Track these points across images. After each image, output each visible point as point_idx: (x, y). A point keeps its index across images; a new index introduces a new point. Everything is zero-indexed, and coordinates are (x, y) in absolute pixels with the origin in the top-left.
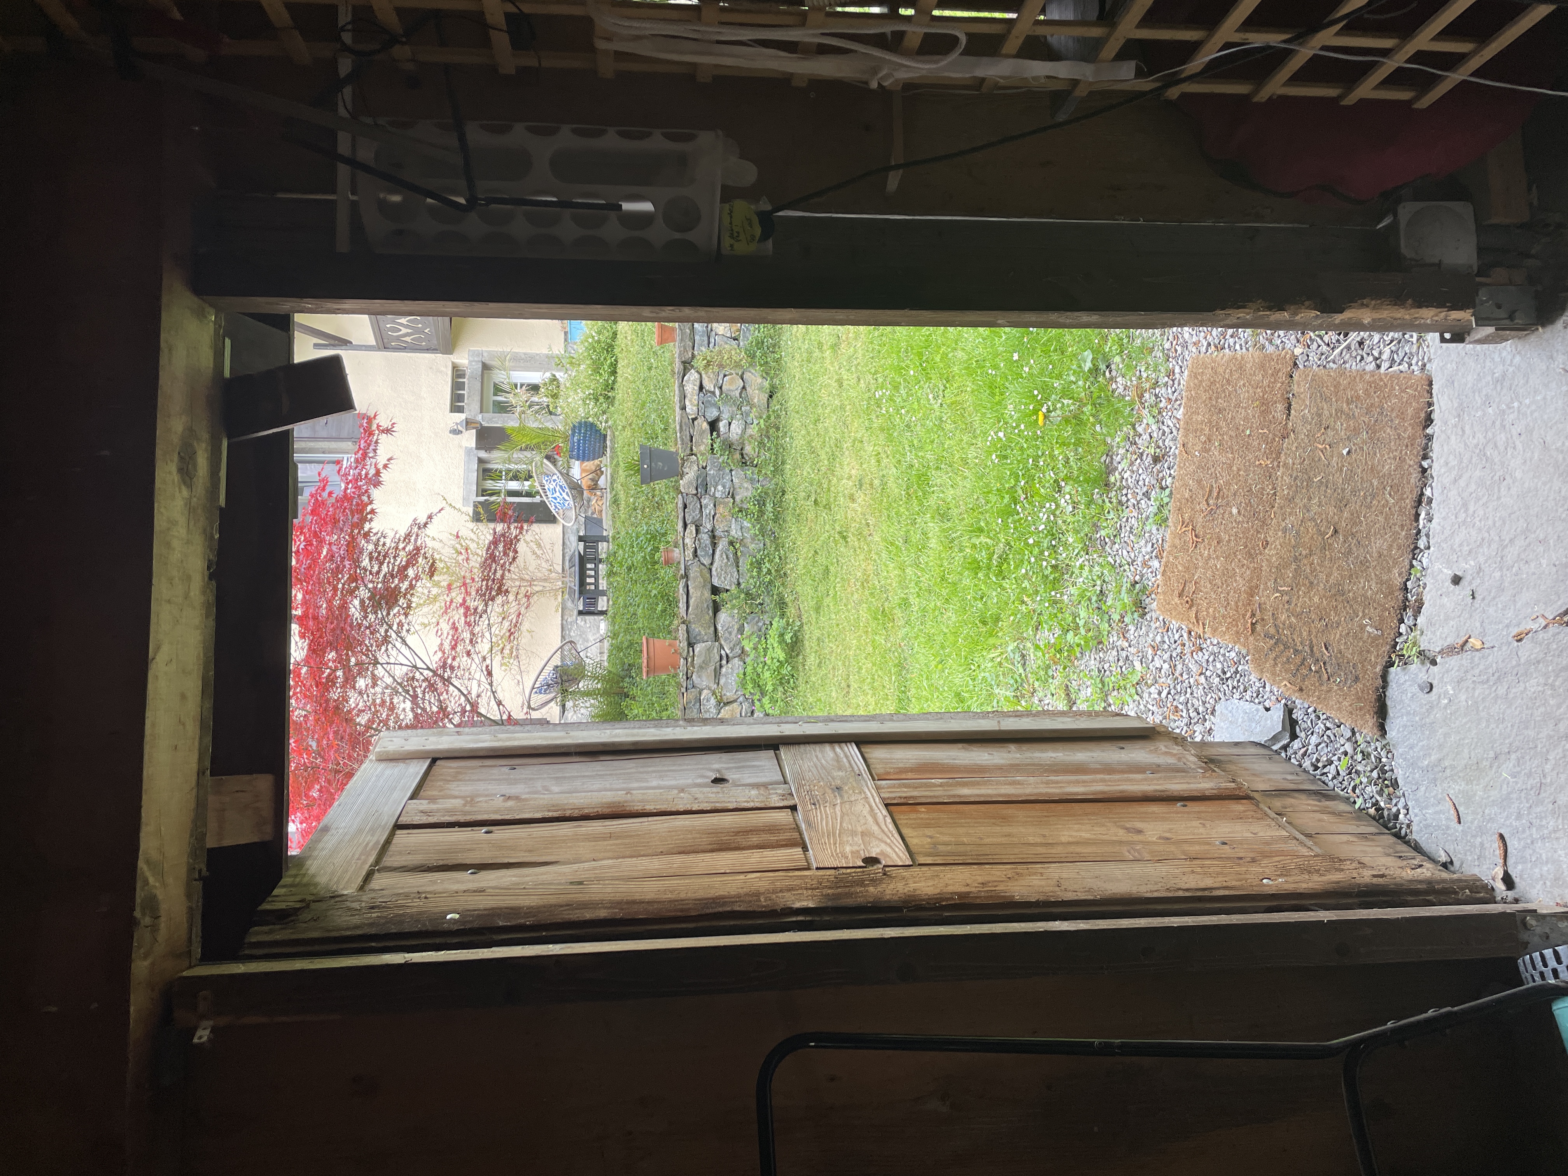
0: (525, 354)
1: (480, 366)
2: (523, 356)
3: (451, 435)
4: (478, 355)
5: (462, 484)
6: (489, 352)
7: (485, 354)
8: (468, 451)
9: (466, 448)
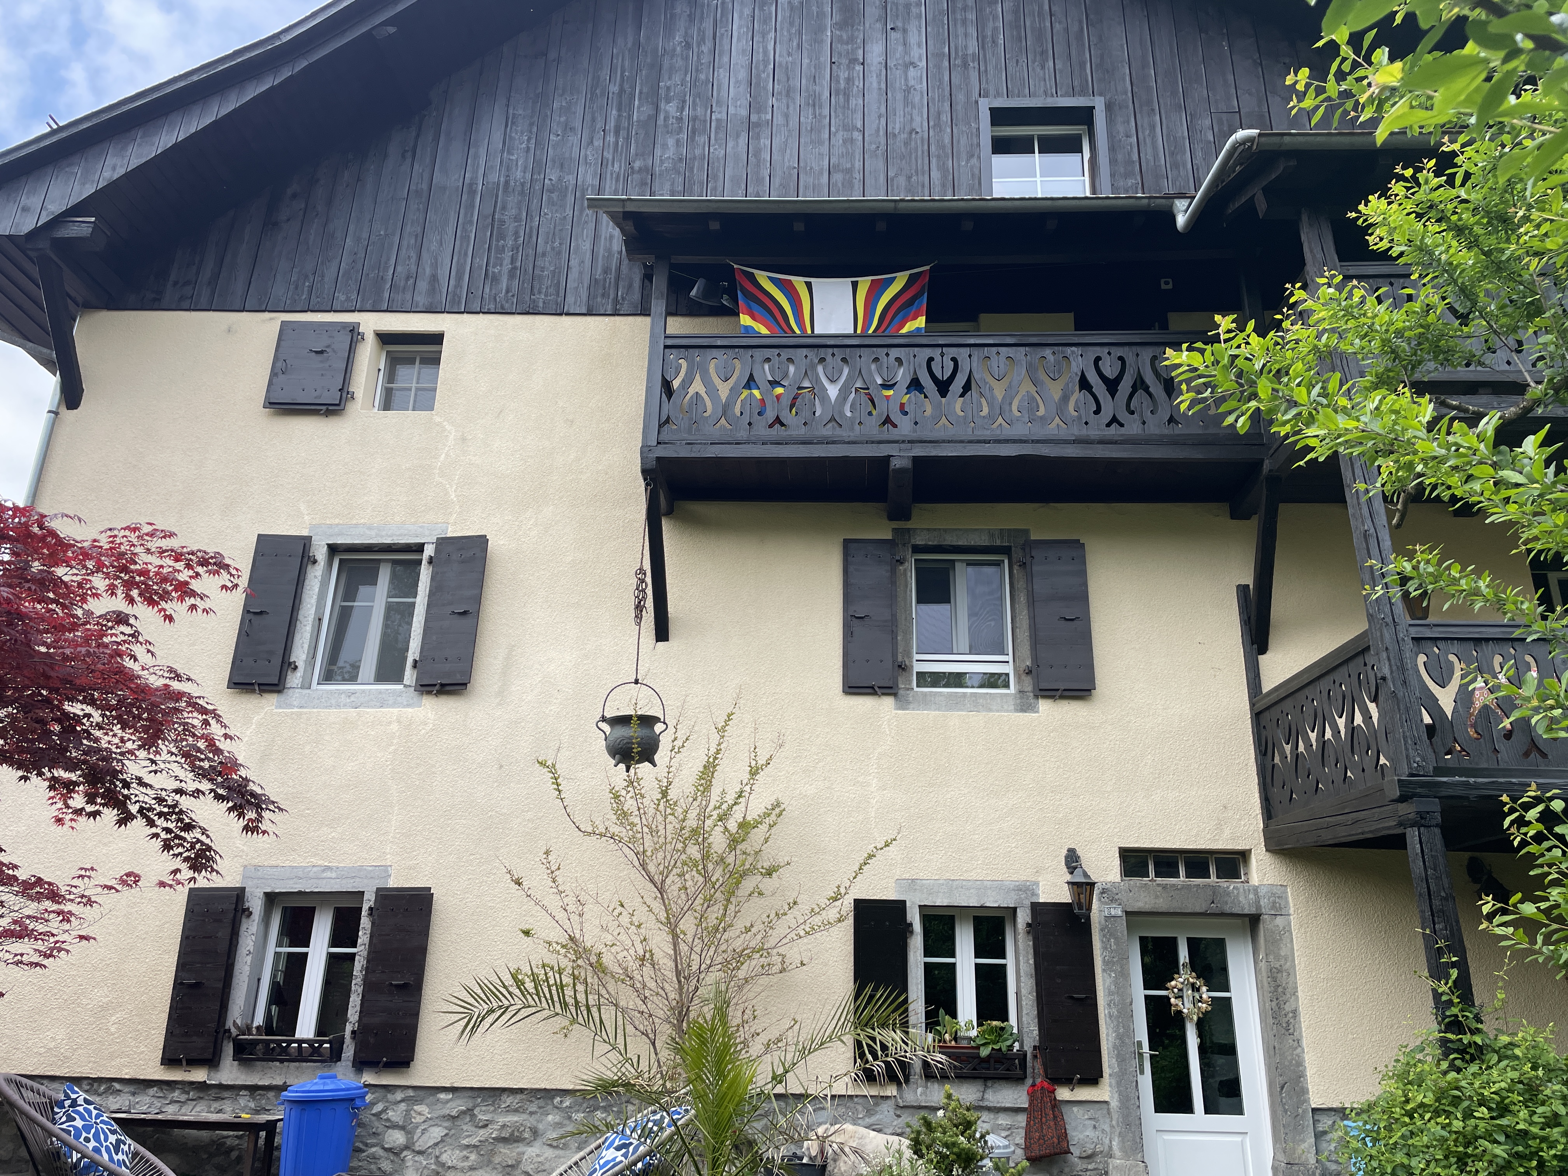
0: (1295, 1012)
1: (1253, 911)
2: (1288, 1008)
3: (1064, 852)
4: (1274, 905)
5: (947, 876)
6: (1288, 929)
7: (1279, 921)
8: (1027, 888)
9: (1037, 884)
